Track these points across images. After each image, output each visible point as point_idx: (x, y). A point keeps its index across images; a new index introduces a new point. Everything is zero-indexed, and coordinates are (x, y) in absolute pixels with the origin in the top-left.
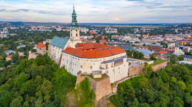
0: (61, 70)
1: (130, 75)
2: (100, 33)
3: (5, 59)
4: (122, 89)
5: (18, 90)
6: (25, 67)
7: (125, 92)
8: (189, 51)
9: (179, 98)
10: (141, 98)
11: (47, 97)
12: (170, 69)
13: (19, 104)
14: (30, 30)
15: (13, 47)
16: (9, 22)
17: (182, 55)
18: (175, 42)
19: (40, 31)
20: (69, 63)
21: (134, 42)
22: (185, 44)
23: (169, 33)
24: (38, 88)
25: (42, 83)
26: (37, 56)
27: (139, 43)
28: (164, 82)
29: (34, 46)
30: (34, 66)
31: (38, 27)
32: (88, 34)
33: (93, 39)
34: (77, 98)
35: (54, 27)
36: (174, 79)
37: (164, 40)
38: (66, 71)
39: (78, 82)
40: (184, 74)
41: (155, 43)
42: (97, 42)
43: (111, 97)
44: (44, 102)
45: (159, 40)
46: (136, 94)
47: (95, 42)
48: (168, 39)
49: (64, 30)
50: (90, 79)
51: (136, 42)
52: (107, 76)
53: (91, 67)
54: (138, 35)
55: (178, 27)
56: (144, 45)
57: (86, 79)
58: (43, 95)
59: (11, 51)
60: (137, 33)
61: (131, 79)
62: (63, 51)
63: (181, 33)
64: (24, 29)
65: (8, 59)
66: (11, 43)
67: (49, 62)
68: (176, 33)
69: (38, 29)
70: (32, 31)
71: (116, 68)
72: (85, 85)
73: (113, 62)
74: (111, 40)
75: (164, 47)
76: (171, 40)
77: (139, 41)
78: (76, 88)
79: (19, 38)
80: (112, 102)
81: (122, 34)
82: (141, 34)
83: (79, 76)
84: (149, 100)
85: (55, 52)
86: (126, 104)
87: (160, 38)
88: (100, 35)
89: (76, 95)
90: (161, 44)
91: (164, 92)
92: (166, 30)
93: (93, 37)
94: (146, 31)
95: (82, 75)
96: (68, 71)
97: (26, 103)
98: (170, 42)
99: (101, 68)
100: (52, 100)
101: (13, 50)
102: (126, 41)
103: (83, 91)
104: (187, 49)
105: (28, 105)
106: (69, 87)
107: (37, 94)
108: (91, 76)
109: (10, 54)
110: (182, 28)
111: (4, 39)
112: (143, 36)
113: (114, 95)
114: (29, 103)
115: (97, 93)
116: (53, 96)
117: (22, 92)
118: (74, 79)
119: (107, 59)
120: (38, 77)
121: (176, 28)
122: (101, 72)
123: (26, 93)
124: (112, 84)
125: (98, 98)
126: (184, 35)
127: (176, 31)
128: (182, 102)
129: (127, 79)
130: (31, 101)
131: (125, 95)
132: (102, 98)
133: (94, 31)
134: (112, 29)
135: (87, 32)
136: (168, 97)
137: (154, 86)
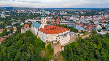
0: (38, 39)
1: (71, 41)
2: (57, 15)
3: (6, 31)
4: (66, 48)
5: (19, 49)
6: (20, 37)
7: (67, 50)
8: (105, 26)
9: (92, 52)
10: (75, 52)
11: (32, 52)
12: (90, 38)
13: (20, 55)
14: (17, 13)
15: (9, 24)
16: (5, 7)
17: (100, 29)
18: (98, 21)
19: (23, 14)
20: (42, 36)
21: (75, 20)
22: (104, 21)
23: (96, 15)
24: (28, 48)
25: (29, 46)
26: (26, 32)
27: (78, 21)
28: (87, 45)
29: (21, 23)
30: (25, 37)
31: (22, 11)
32: (50, 15)
33: (53, 18)
34: (46, 52)
35: (30, 10)
36: (91, 43)
37: (93, 19)
38: (40, 39)
39: (46, 46)
40: (97, 40)
41: (87, 22)
42: (55, 20)
43: (61, 52)
44: (31, 54)
45: (90, 19)
46: (72, 51)
47: (54, 20)
48: (94, 19)
49: (36, 13)
50: (52, 44)
51: (77, 21)
52: (60, 43)
53: (52, 38)
54: (78, 16)
55: (102, 11)
56: (81, 23)
57: (50, 44)
58: (30, 51)
59: (9, 26)
60: (78, 15)
61: (71, 43)
62: (38, 30)
63: (103, 15)
64: (14, 12)
65: (8, 31)
66: (8, 21)
67: (32, 35)
68: (100, 15)
69: (22, 12)
70: (18, 13)
71: (64, 38)
72: (49, 47)
73: (63, 36)
74: (63, 19)
75: (91, 24)
76: (96, 19)
77: (78, 20)
78: (45, 48)
79: (12, 18)
80: (61, 54)
81: (69, 15)
82: (80, 15)
83: (47, 43)
84: (78, 54)
85: (35, 30)
86: (68, 55)
87: (90, 18)
88: (57, 16)
89: (45, 51)
90: (90, 22)
91: (86, 49)
92: (94, 13)
93: (53, 17)
94: (83, 13)
95: (48, 42)
96: (41, 40)
97: (23, 55)
98: (95, 21)
99: (57, 39)
100: (34, 53)
101: (10, 25)
102: (71, 20)
103: (48, 49)
104: (104, 25)
105: (24, 55)
106: (42, 47)
107: (27, 51)
108: (52, 42)
109: (8, 28)
110: (104, 11)
111: (4, 19)
112: (81, 16)
113: (62, 51)
114: (24, 54)
115: (55, 50)
116: (35, 51)
117: (20, 49)
118: (44, 44)
119: (60, 34)
120: (27, 43)
121: (100, 11)
122: (56, 40)
123: (22, 50)
124: (62, 46)
125: (55, 53)
126: (104, 16)
127: (100, 13)
128: (94, 54)
129: (69, 43)
130: (25, 54)
131: (67, 51)
132: (57, 53)
133: (54, 13)
134: (64, 12)
135: (50, 14)
136: (87, 52)
137: (81, 47)
